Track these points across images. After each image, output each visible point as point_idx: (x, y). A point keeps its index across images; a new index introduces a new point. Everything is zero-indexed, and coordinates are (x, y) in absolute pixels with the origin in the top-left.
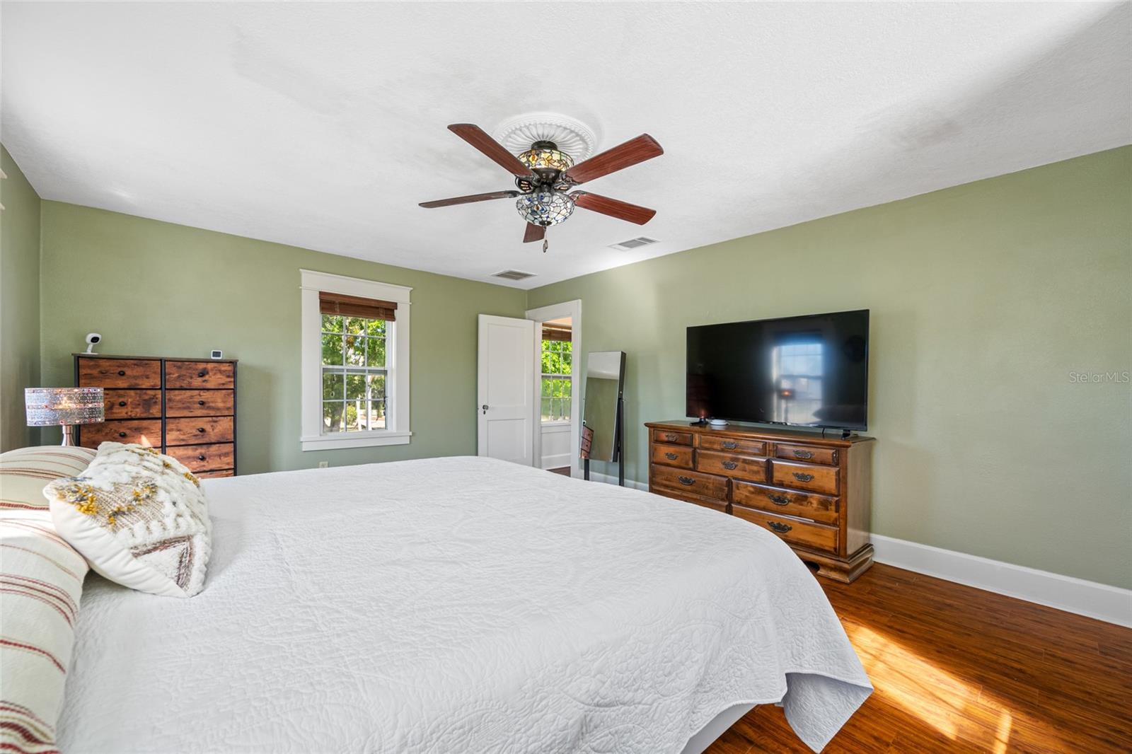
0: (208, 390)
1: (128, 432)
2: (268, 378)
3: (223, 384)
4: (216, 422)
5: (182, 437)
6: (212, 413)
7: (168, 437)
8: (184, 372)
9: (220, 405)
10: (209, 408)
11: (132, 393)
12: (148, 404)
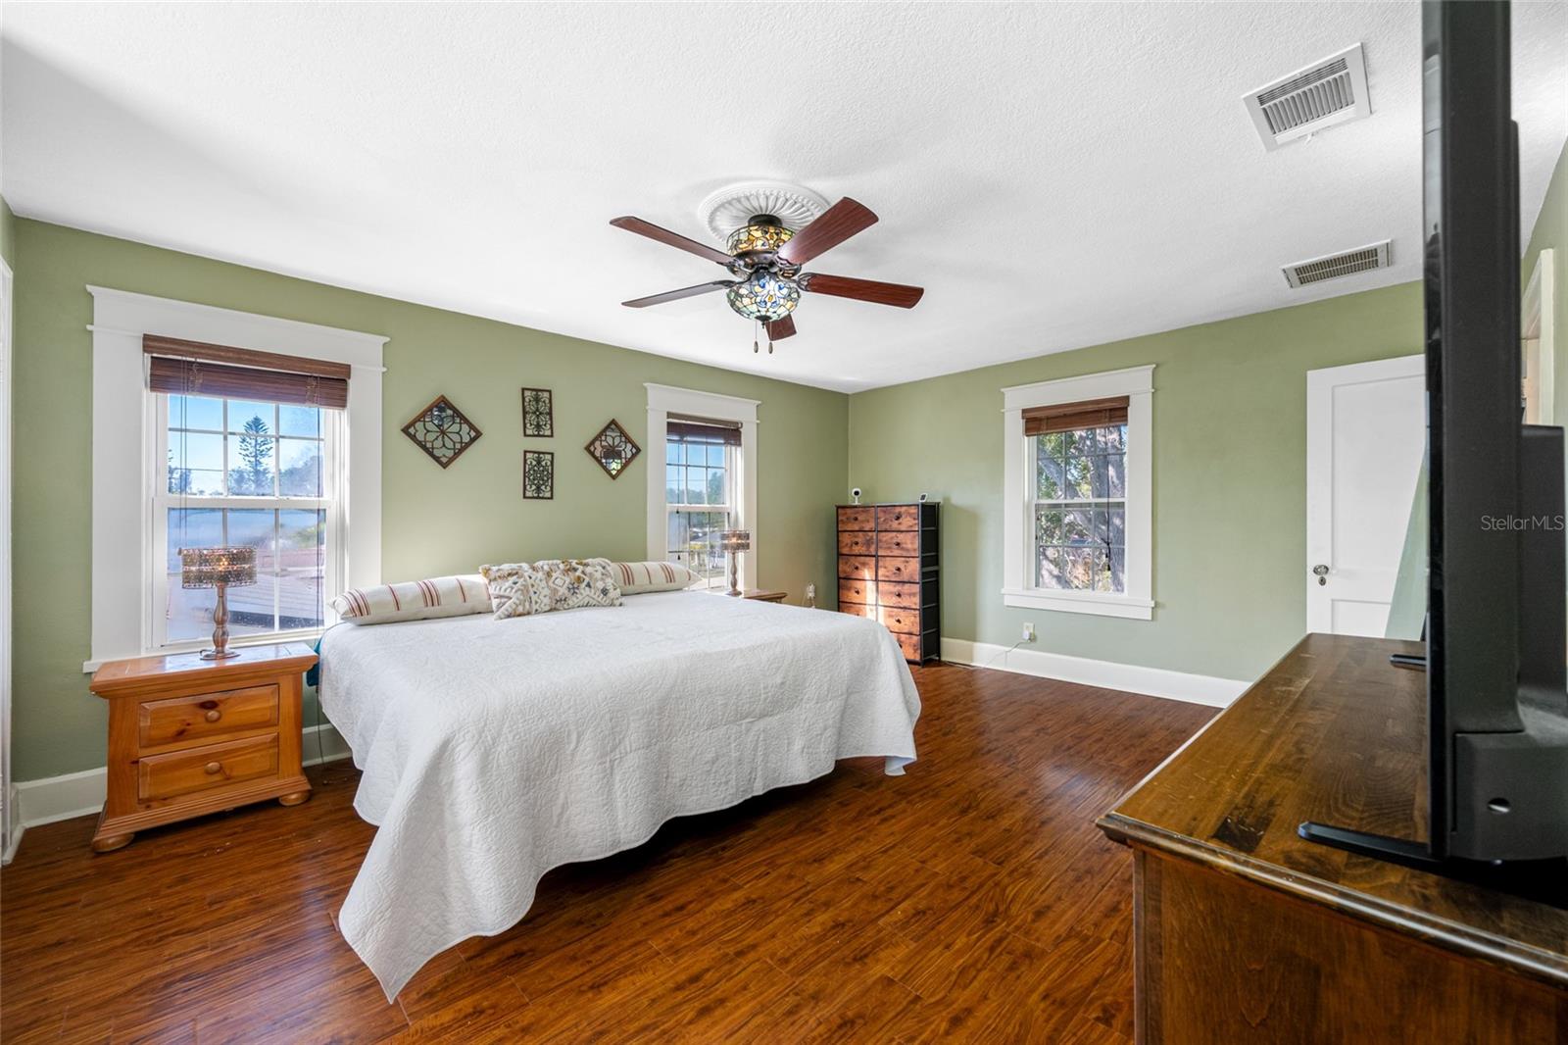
0: (902, 532)
1: (859, 566)
2: (972, 517)
3: (911, 526)
4: (907, 562)
5: (887, 574)
6: (905, 554)
7: (880, 573)
8: (887, 516)
9: (909, 546)
10: (903, 549)
11: (861, 534)
12: (868, 543)
